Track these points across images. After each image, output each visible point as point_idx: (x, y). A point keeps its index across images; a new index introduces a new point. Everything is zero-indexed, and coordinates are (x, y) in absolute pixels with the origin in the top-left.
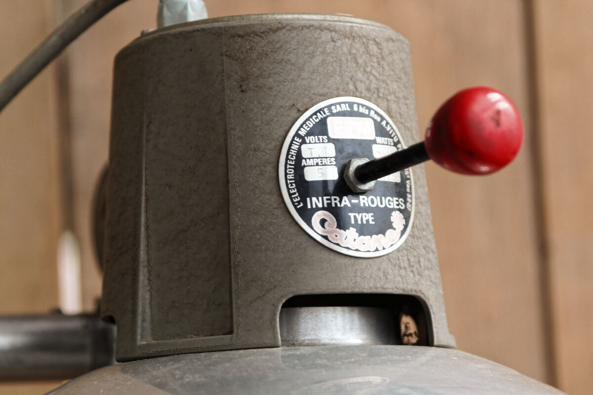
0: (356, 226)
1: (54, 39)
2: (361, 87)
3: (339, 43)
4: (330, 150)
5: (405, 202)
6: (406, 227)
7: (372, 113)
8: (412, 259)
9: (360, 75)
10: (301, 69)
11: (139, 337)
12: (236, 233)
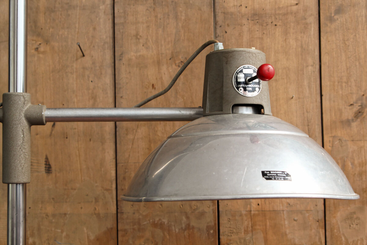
0: (248, 90)
1: (196, 53)
2: (251, 63)
3: (246, 54)
4: (243, 75)
5: (259, 86)
6: (259, 91)
7: (253, 68)
8: (260, 97)
9: (251, 60)
10: (238, 59)
11: (206, 111)
12: (224, 92)
